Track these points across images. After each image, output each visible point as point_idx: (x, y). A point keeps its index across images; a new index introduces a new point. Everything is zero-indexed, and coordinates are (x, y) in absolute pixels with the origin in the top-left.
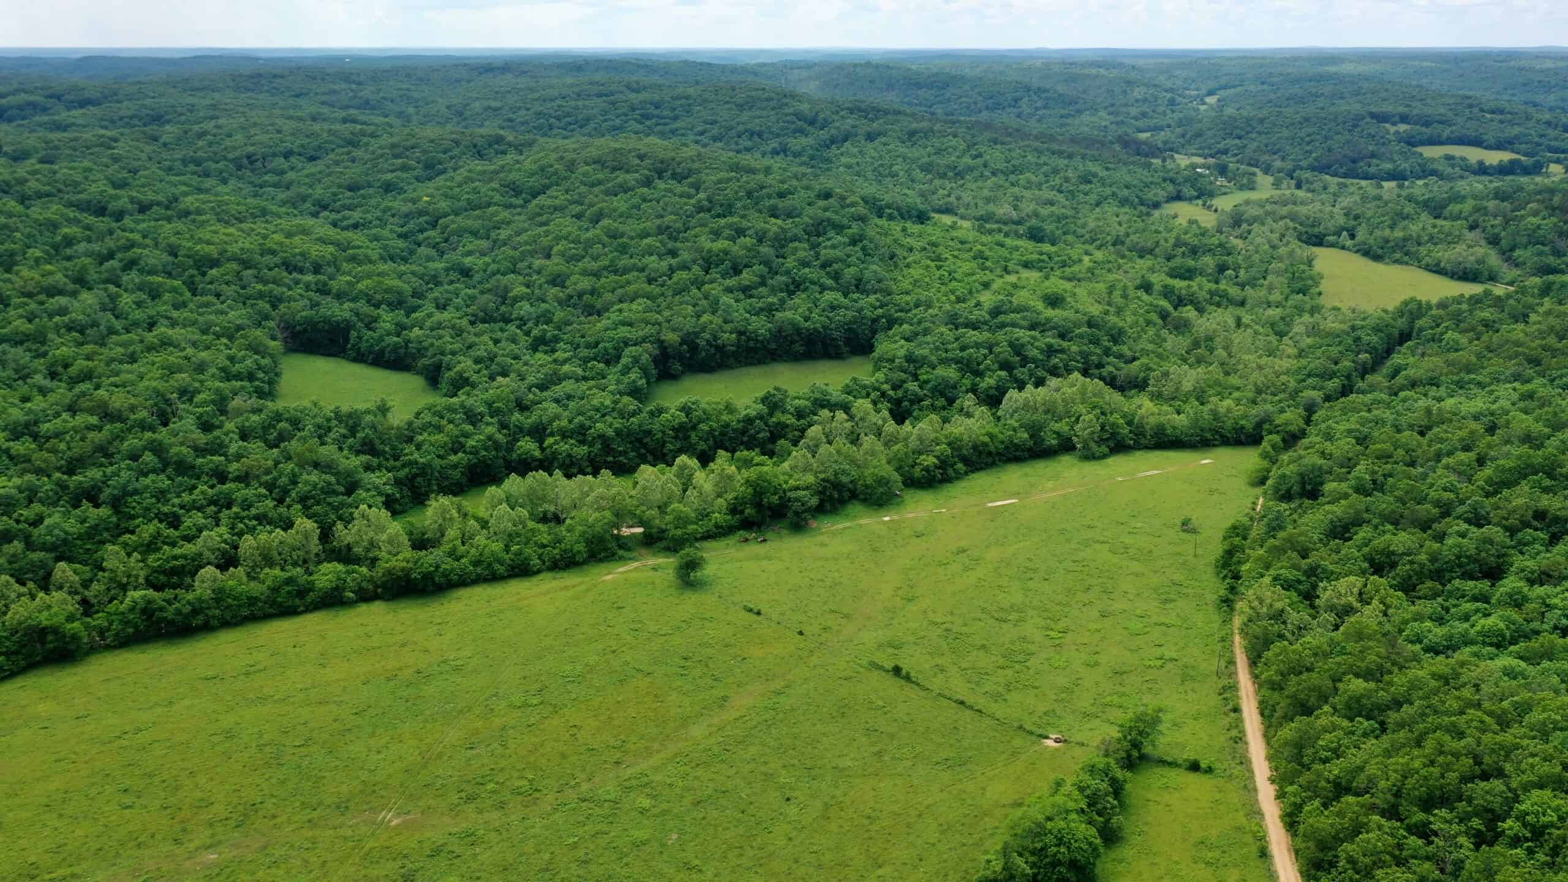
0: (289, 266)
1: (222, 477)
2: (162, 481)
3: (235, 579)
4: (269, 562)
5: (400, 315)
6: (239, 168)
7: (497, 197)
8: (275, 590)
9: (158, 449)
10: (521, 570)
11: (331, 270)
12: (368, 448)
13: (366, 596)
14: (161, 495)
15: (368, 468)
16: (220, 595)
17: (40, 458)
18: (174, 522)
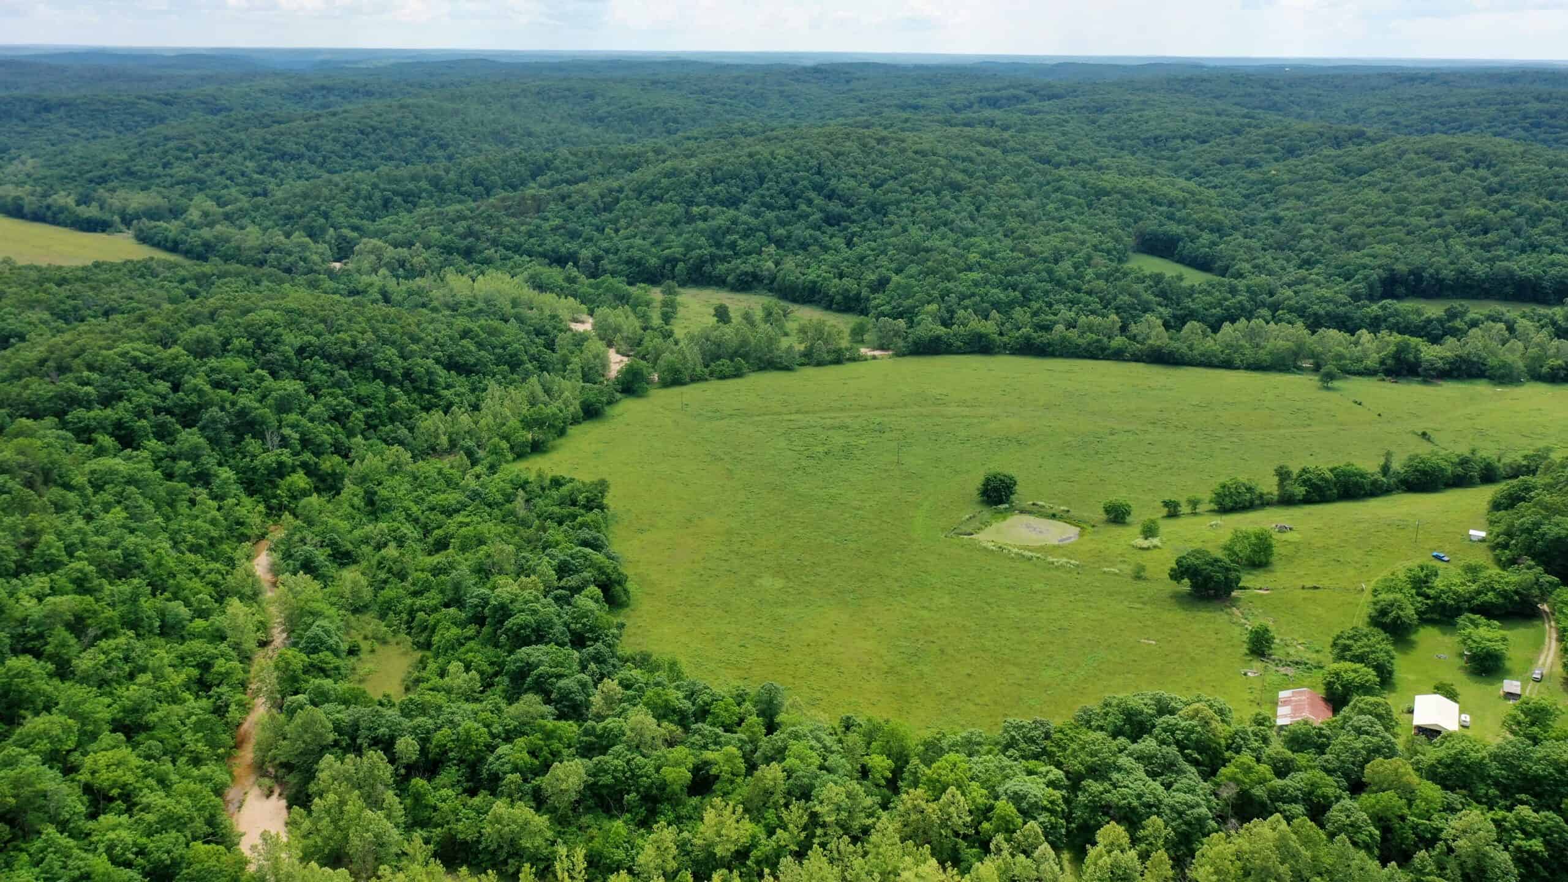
0: (1153, 201)
1: (1078, 290)
2: (1049, 286)
3: (1073, 334)
4: (1090, 329)
5: (1215, 237)
6: (1147, 144)
8: (1089, 344)
9: (1050, 272)
10: (1228, 365)
11: (1180, 206)
12: (1163, 294)
13: (1136, 358)
14: (1046, 293)
15: (1160, 304)
16: (1064, 339)
17: (995, 266)
18: (1050, 305)
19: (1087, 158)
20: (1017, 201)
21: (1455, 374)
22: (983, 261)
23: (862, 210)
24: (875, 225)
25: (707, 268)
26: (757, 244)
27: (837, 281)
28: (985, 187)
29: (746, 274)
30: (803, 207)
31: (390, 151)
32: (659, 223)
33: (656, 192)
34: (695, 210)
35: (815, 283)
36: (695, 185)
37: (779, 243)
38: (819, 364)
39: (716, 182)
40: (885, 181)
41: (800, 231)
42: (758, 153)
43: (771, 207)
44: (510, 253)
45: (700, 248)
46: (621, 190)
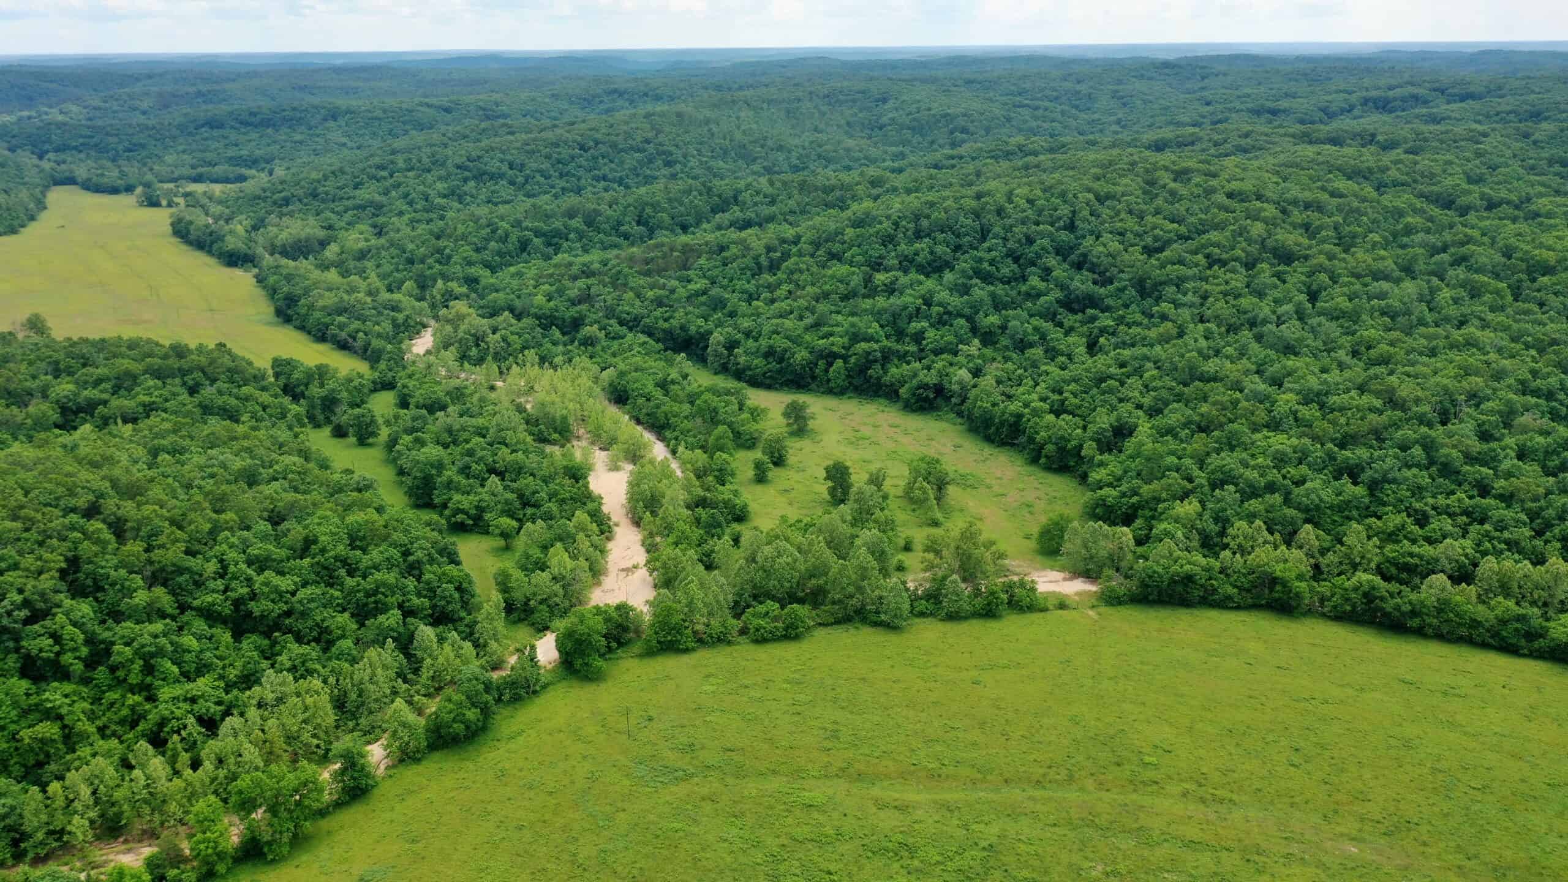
1: (1484, 490)
2: (1423, 478)
3: (1464, 597)
4: (1505, 589)
8: (1503, 622)
9: (1429, 446)
14: (1418, 491)
16: (1443, 607)
17: (1322, 426)
18: (1422, 520)
19: (1513, 197)
20: (1385, 285)
22: (1305, 412)
23: (1122, 290)
24: (1138, 317)
25: (875, 371)
26: (950, 338)
27: (1051, 417)
28: (1331, 257)
29: (925, 386)
30: (1035, 281)
32: (826, 295)
33: (837, 247)
34: (880, 278)
35: (1020, 416)
36: (888, 240)
37: (988, 338)
39: (918, 235)
40: (1167, 244)
41: (1021, 322)
42: (989, 193)
43: (987, 278)
44: (624, 330)
45: (869, 339)
46: (796, 241)
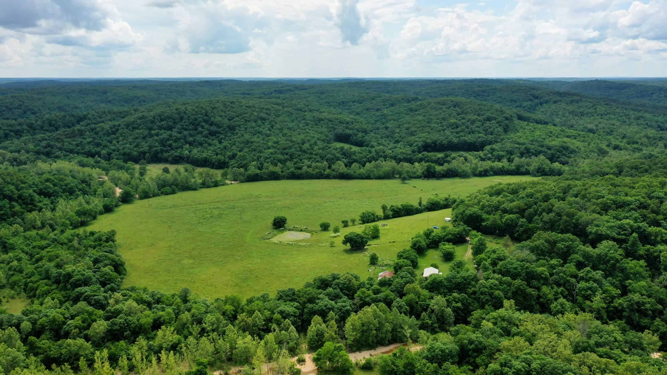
0: (340, 122)
1: (312, 154)
2: (300, 153)
3: (310, 170)
4: (317, 168)
5: (364, 134)
6: (339, 105)
7: (405, 112)
8: (317, 173)
9: (300, 148)
10: (368, 178)
11: (351, 124)
12: (344, 154)
13: (335, 177)
14: (299, 156)
15: (343, 158)
16: (307, 172)
17: (279, 147)
18: (301, 160)
19: (316, 109)
20: (287, 123)
21: (448, 175)
22: (274, 145)
23: (225, 129)
24: (230, 134)
25: (160, 155)
26: (181, 144)
27: (215, 156)
28: (274, 119)
29: (177, 156)
30: (200, 129)
31: (7, 116)
32: (137, 138)
33: (135, 126)
34: (153, 132)
35: (206, 158)
36: (152, 122)
37: (191, 144)
38: (209, 187)
39: (162, 120)
40: (234, 118)
41: (199, 138)
42: (179, 108)
43: (186, 130)
44: (68, 153)
45: (156, 147)
46: (119, 125)
